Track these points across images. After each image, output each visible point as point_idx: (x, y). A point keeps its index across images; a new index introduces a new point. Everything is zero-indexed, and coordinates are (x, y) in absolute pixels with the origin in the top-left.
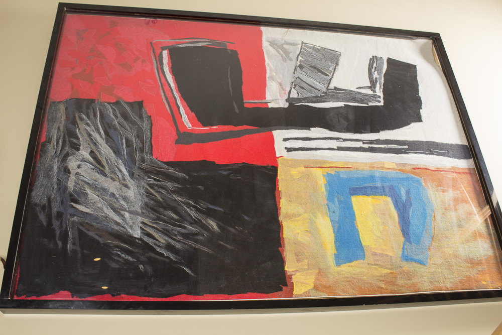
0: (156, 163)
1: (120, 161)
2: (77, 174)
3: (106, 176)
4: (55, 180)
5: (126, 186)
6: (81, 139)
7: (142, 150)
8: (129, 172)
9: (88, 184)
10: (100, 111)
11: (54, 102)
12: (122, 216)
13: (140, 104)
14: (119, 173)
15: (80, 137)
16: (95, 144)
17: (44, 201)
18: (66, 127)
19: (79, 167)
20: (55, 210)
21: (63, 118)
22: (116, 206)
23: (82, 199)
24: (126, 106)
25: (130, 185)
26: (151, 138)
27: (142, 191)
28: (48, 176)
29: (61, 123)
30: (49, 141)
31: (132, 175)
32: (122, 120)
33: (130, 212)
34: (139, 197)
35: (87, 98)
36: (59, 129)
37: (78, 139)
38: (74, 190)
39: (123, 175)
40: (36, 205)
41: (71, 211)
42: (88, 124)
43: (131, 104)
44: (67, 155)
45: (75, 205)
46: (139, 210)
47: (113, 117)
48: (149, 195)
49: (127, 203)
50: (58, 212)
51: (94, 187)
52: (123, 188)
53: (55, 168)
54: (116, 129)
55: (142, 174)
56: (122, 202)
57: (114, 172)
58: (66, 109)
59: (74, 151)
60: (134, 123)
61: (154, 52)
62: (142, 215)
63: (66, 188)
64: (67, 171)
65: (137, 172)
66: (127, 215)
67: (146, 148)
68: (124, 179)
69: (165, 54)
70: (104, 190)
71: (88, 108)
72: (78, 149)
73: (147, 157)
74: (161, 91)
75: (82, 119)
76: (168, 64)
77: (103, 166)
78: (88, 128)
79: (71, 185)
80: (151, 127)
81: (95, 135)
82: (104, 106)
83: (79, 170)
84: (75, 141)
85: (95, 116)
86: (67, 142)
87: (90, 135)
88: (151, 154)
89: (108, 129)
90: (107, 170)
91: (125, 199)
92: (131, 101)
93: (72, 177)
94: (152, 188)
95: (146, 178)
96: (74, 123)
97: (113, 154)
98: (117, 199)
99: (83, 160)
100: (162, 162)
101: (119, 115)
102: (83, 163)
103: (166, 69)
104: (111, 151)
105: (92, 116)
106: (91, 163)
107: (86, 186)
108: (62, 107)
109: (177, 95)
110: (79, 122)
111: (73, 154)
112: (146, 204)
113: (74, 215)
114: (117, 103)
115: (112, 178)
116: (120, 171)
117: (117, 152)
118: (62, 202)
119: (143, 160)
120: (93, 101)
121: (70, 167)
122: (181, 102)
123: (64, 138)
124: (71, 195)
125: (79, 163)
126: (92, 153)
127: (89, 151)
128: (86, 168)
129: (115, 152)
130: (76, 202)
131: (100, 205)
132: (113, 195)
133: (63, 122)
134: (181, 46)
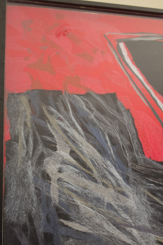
0: (150, 164)
1: (109, 163)
2: (59, 180)
3: (96, 181)
4: (32, 189)
5: (123, 194)
6: (55, 136)
7: (131, 149)
8: (122, 175)
9: (76, 192)
10: (71, 103)
11: (13, 94)
12: (130, 234)
13: (114, 97)
14: (110, 178)
15: (53, 133)
16: (73, 142)
17: (24, 219)
18: (33, 121)
19: (60, 171)
20: (40, 231)
21: (29, 112)
22: (119, 220)
23: (73, 214)
24: (98, 98)
25: (128, 193)
26: (137, 134)
27: (144, 199)
28: (22, 184)
29: (26, 117)
30: (16, 139)
31: (127, 179)
32: (99, 115)
33: (139, 228)
34: (143, 208)
35: (51, 89)
36: (25, 124)
37: (52, 136)
38: (60, 202)
39: (117, 180)
40: (13, 224)
41: (62, 231)
42: (59, 119)
43: (103, 97)
44: (42, 157)
45: (65, 222)
46: (148, 225)
47: (87, 110)
48: (153, 204)
49: (131, 216)
50: (46, 234)
51: (85, 197)
52: (120, 196)
53: (30, 173)
54: (94, 125)
55: (138, 178)
56: (124, 216)
57: (104, 176)
58: (30, 101)
59: (50, 151)
60: (113, 118)
61: (110, 44)
62: (153, 231)
63: (49, 199)
64: (46, 177)
65: (132, 176)
66: (135, 232)
67: (135, 146)
68: (119, 185)
69: (122, 46)
70: (98, 200)
71: (55, 101)
72: (55, 149)
73: (139, 157)
74: (131, 83)
75: (52, 113)
76: (129, 56)
77: (89, 169)
78: (61, 123)
79: (54, 194)
80: (134, 122)
81: (72, 131)
82: (74, 98)
83: (61, 175)
84: (49, 139)
85: (66, 109)
86: (40, 141)
87: (65, 132)
88: (143, 153)
89: (85, 124)
90: (96, 174)
91: (127, 210)
92: (103, 93)
93: (54, 185)
94: (154, 194)
95: (144, 182)
96: (43, 117)
97: (98, 154)
98: (116, 211)
99: (64, 162)
100: (157, 162)
101: (93, 108)
102: (64, 167)
103: (128, 61)
104: (95, 151)
105: (62, 109)
106: (75, 166)
107: (74, 195)
108: (24, 100)
109: (149, 87)
110: (48, 116)
111: (50, 155)
112: (153, 216)
113: (68, 237)
114: (87, 95)
115: (104, 184)
116: (112, 175)
117: (102, 151)
118: (48, 220)
119: (135, 161)
120: (60, 93)
121: (48, 171)
122: (156, 95)
123: (34, 135)
124: (57, 209)
125: (59, 166)
126: (72, 153)
127: (69, 151)
128: (69, 172)
129: (99, 151)
130: (67, 218)
131: (98, 221)
132: (110, 206)
133: (29, 117)
134: (134, 39)
